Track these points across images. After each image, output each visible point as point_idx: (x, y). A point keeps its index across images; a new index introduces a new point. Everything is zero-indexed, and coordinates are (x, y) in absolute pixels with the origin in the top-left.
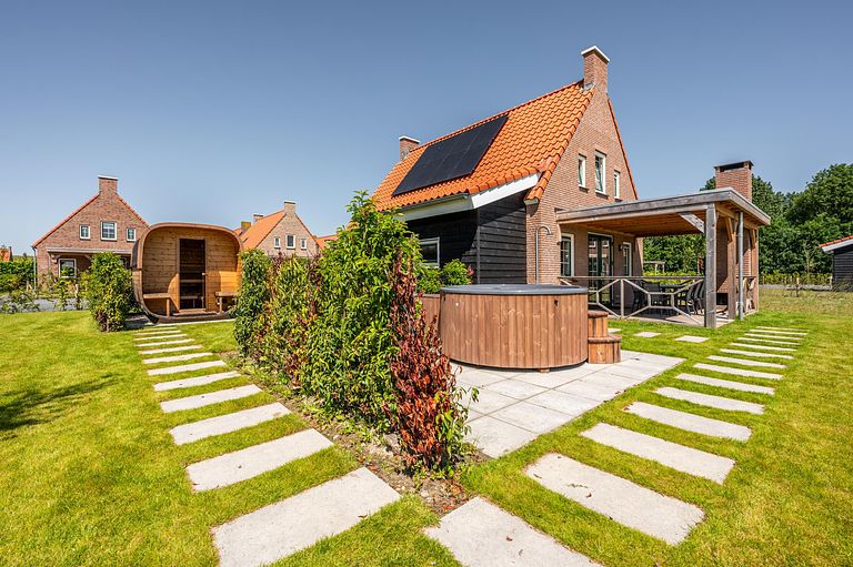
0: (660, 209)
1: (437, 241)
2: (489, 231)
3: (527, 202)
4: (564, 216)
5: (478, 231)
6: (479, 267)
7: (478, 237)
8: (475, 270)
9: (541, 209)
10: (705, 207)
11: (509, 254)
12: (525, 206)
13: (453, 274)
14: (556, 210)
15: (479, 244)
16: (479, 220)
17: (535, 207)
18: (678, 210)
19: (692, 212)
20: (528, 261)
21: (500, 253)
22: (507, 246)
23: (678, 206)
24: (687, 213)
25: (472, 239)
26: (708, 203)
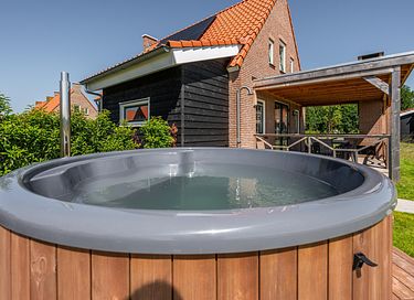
0: (346, 74)
1: (147, 101)
2: (194, 90)
3: (230, 70)
4: (260, 84)
5: (183, 89)
6: (183, 125)
7: (182, 95)
8: (179, 128)
9: (241, 75)
10: (391, 70)
11: (214, 114)
12: (227, 73)
13: (152, 132)
14: (253, 78)
15: (183, 103)
16: (183, 79)
17: (236, 74)
18: (363, 74)
19: (378, 76)
20: (230, 120)
21: (204, 112)
22: (212, 107)
23: (364, 71)
24: (372, 76)
25: (177, 98)
26: (393, 67)
